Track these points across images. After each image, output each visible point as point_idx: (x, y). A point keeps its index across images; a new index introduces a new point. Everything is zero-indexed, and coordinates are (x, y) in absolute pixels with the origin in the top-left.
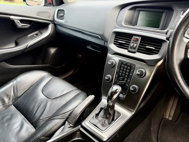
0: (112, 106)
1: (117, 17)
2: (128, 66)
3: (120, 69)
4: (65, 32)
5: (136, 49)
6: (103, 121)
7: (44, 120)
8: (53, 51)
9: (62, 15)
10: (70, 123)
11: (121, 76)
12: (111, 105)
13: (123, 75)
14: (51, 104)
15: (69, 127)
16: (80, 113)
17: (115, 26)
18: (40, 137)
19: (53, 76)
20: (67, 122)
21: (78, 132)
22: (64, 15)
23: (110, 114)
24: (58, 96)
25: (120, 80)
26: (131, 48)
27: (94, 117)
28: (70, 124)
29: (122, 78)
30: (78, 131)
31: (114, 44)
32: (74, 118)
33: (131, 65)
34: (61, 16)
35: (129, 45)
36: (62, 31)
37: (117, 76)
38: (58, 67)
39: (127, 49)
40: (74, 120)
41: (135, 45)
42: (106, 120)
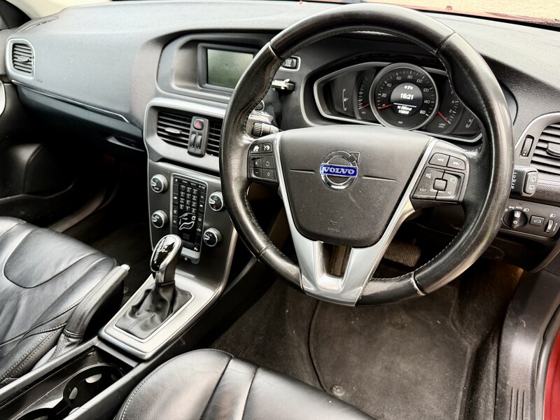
0: (165, 282)
1: (157, 66)
2: (193, 187)
3: (179, 197)
4: (41, 104)
5: (203, 147)
6: (149, 318)
7: (15, 340)
8: (26, 154)
9: (26, 59)
10: (70, 337)
11: (184, 211)
12: (163, 280)
13: (188, 208)
14: (29, 302)
15: (68, 346)
16: (91, 310)
17: (156, 89)
18: (4, 378)
19: (32, 226)
20: (63, 335)
21: (93, 351)
22: (30, 60)
23: (163, 301)
24: (47, 279)
25: (183, 221)
26: (193, 144)
27: (127, 315)
28: (70, 339)
29: (186, 214)
30: (93, 349)
31: (159, 135)
32: (78, 324)
33: (198, 185)
34: (25, 63)
35: (187, 137)
36: (36, 102)
37: (175, 212)
38: (53, 196)
39: (186, 147)
40: (79, 329)
41: (199, 138)
42: (156, 315)
